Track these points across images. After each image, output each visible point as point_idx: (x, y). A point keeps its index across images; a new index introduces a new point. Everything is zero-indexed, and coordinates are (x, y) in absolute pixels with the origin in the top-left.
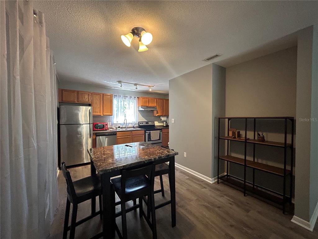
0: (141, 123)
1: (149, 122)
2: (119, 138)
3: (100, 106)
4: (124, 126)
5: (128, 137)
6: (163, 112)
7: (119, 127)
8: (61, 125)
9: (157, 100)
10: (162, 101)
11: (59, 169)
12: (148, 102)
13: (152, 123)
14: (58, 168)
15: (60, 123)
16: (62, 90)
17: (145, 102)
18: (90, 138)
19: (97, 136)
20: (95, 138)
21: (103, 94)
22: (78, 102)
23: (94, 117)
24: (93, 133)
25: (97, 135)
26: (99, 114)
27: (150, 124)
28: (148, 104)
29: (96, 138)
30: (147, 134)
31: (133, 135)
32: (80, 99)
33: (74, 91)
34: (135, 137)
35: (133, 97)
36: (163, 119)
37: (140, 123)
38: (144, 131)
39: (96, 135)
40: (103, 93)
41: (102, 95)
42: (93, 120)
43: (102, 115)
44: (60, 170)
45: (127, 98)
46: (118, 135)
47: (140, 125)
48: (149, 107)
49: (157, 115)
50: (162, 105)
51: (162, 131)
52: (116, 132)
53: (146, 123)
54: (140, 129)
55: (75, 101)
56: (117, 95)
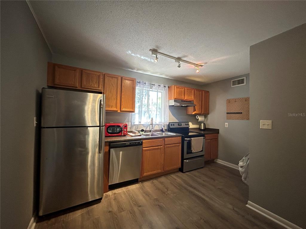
0: (172, 125)
1: (182, 123)
2: (146, 150)
3: (117, 97)
4: (148, 129)
5: (158, 148)
6: (202, 109)
7: (142, 130)
8: (44, 128)
9: (194, 92)
10: (201, 92)
11: (34, 222)
12: (183, 94)
13: (186, 125)
14: (32, 219)
15: (42, 125)
16: (54, 65)
17: (180, 93)
18: (99, 152)
19: (111, 147)
20: (107, 150)
21: (122, 78)
22: (81, 87)
23: (108, 113)
24: (106, 142)
25: (111, 145)
26: (115, 109)
27: (183, 125)
28: (183, 97)
29: (109, 151)
30: (185, 143)
31: (166, 144)
32: (84, 83)
33: (75, 69)
34: (168, 147)
35: (162, 85)
36: (200, 119)
37: (170, 124)
38: (181, 138)
39: (109, 145)
40: (122, 75)
41: (120, 79)
42: (106, 119)
43: (119, 111)
44: (37, 223)
45: (154, 87)
46: (144, 145)
47: (171, 127)
48: (185, 101)
49: (193, 113)
50: (201, 100)
51: (205, 138)
52: (140, 139)
53: (179, 125)
54: (174, 134)
55: (77, 86)
56: (141, 81)
